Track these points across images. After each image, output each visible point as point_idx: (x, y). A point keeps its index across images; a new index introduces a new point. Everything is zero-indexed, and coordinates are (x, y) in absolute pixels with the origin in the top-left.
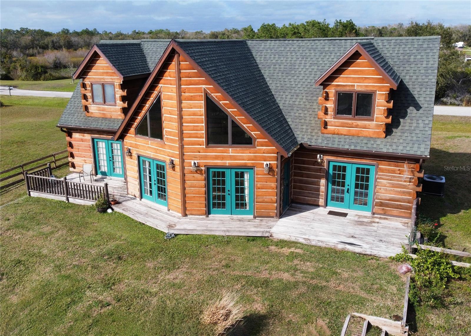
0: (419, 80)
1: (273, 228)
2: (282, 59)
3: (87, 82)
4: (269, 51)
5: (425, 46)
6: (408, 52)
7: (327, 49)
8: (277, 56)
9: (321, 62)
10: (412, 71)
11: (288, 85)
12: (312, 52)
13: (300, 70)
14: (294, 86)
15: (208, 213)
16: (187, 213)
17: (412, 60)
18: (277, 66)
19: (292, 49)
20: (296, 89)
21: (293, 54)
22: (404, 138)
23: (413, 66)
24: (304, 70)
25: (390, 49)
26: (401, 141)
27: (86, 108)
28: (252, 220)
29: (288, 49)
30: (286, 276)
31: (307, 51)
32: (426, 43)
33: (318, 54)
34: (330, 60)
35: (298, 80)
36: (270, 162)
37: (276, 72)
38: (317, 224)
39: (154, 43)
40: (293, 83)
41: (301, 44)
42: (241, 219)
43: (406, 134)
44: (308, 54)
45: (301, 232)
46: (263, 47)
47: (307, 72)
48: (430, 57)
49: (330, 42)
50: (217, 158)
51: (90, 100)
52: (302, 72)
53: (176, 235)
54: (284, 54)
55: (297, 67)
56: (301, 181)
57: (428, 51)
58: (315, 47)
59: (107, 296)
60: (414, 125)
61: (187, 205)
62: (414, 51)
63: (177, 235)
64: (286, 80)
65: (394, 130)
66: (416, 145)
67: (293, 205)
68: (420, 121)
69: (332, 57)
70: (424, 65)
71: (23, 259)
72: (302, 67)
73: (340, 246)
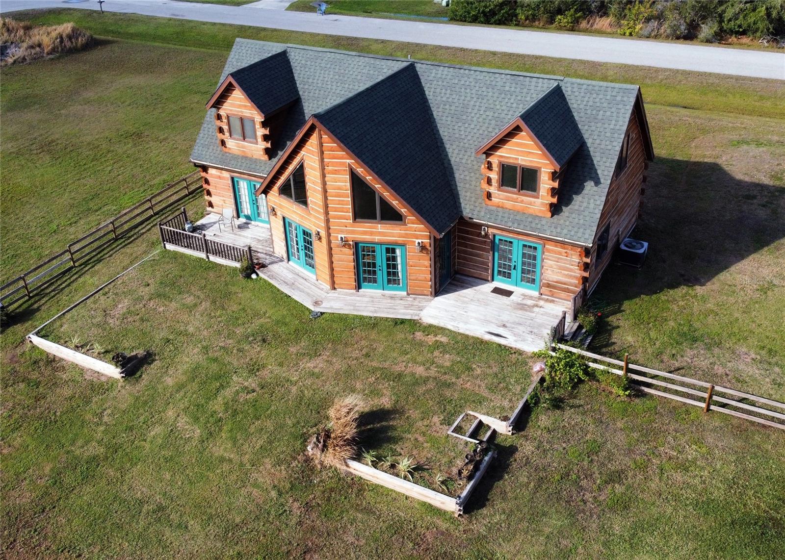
0: (602, 146)
1: (424, 311)
2: (454, 96)
3: (222, 112)
4: (440, 83)
5: (619, 98)
6: (598, 104)
7: (507, 88)
8: (448, 91)
9: (498, 107)
10: (596, 133)
11: (457, 136)
12: (490, 90)
13: (473, 115)
14: (463, 137)
15: (359, 287)
16: (336, 286)
17: (600, 117)
18: (447, 107)
19: (467, 83)
20: (465, 141)
21: (468, 91)
22: (571, 219)
23: (599, 125)
24: (478, 115)
25: (579, 98)
26: (567, 223)
27: (223, 143)
28: (406, 297)
29: (462, 82)
30: (420, 370)
31: (484, 89)
32: (621, 94)
33: (496, 95)
34: (509, 104)
35: (469, 130)
36: (423, 241)
37: (445, 114)
38: (474, 306)
39: (303, 52)
40: (462, 133)
41: (478, 77)
42: (393, 296)
43: (574, 216)
44: (485, 93)
45: (452, 318)
46: (433, 75)
47: (481, 120)
48: (621, 114)
49: (513, 77)
50: (365, 233)
51: (227, 134)
52: (475, 119)
53: (322, 314)
54: (457, 89)
55: (470, 110)
56: (465, 252)
57: (620, 106)
58: (494, 83)
59: (252, 383)
60: (585, 204)
61: (335, 279)
62: (605, 105)
63: (324, 313)
64: (456, 128)
65: (564, 208)
66: (581, 230)
67: (458, 276)
68: (592, 201)
69: (512, 101)
70: (612, 126)
71: (171, 337)
72: (475, 111)
73: (488, 337)
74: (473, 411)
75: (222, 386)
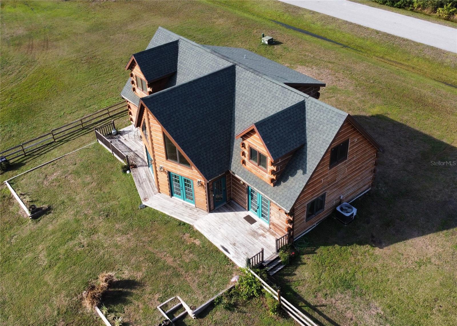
0: (315, 149)
1: (198, 221)
2: (249, 92)
3: (133, 73)
4: (245, 81)
5: (334, 119)
6: (321, 120)
7: (277, 95)
8: (247, 88)
9: (269, 106)
10: (314, 139)
11: (243, 118)
12: (268, 93)
13: (255, 107)
14: (245, 120)
15: (172, 195)
16: (160, 191)
17: (320, 129)
18: (244, 98)
19: (258, 86)
20: (246, 123)
21: (257, 90)
22: (283, 191)
23: (318, 134)
24: (257, 108)
25: (313, 113)
26: (281, 193)
27: (134, 89)
28: (194, 209)
29: (256, 84)
31: (265, 92)
32: (337, 116)
33: (270, 97)
34: (275, 106)
35: (250, 116)
36: (201, 181)
37: (241, 103)
39: (186, 43)
40: (246, 117)
41: (265, 83)
42: (188, 206)
43: (285, 189)
44: (265, 95)
46: (243, 75)
47: (257, 111)
48: (332, 131)
49: (282, 88)
50: (172, 168)
51: (136, 86)
52: (255, 110)
53: (146, 206)
54: (252, 88)
55: (254, 103)
57: (333, 125)
58: (271, 89)
60: (294, 184)
61: (160, 187)
62: (325, 121)
63: (147, 206)
64: (244, 113)
65: (282, 182)
66: (287, 200)
67: (233, 201)
68: (298, 183)
69: (277, 104)
70: (324, 137)
72: (257, 105)
73: (221, 249)
74: (180, 297)
75: (71, 239)
